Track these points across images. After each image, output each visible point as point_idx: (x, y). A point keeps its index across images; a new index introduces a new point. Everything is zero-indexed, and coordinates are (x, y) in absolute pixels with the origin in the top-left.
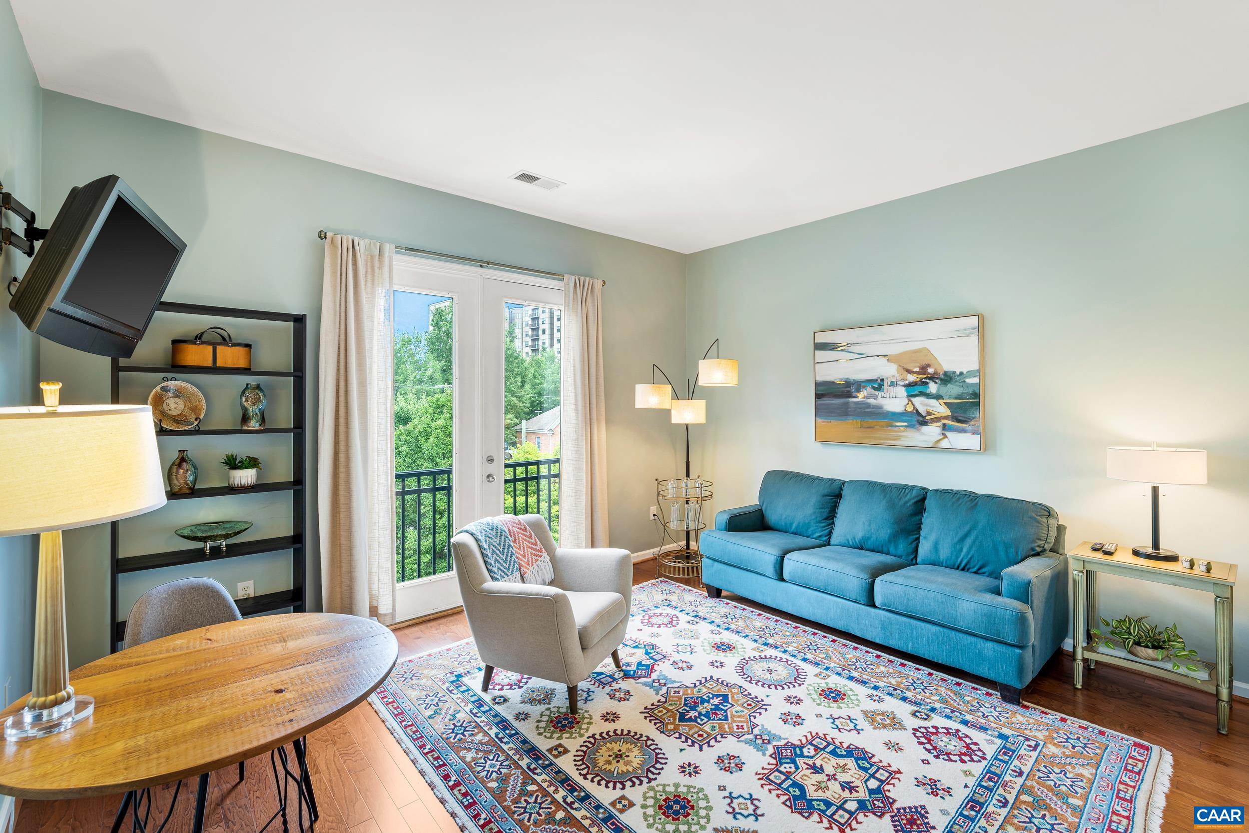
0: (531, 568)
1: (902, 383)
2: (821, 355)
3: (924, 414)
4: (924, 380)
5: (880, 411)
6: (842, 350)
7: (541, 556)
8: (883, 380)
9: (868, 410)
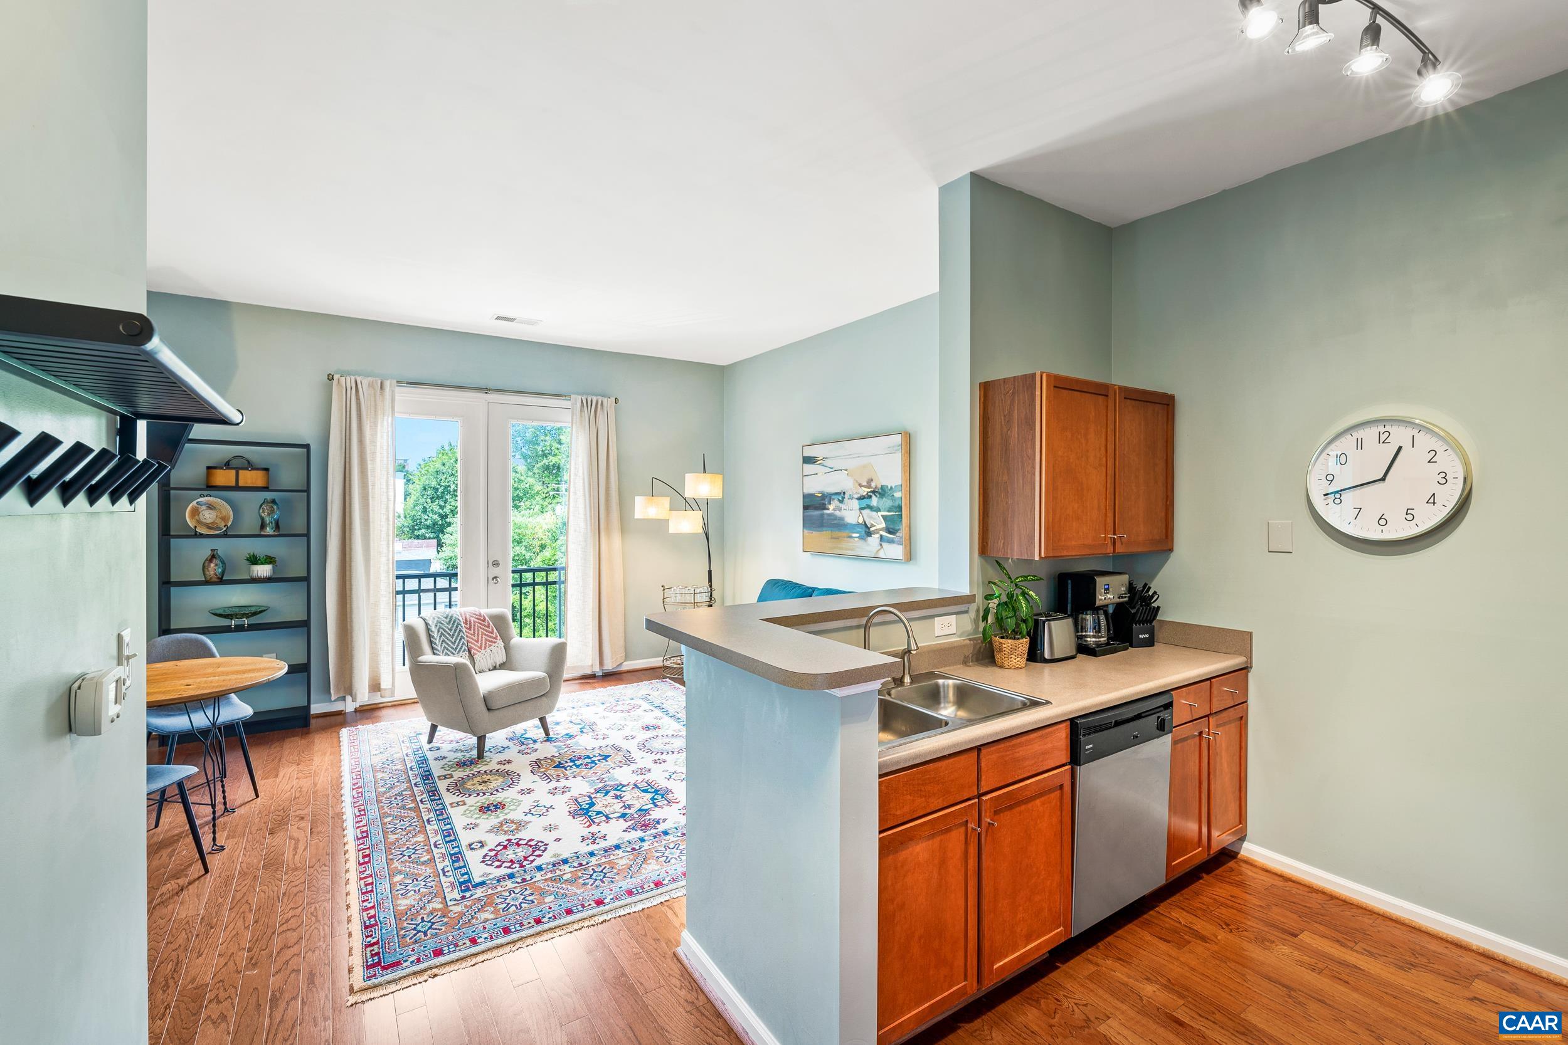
0: (483, 651)
1: (856, 496)
2: (809, 469)
3: (869, 526)
4: (869, 494)
5: (842, 522)
6: (819, 464)
7: (495, 643)
8: (844, 493)
9: (835, 522)
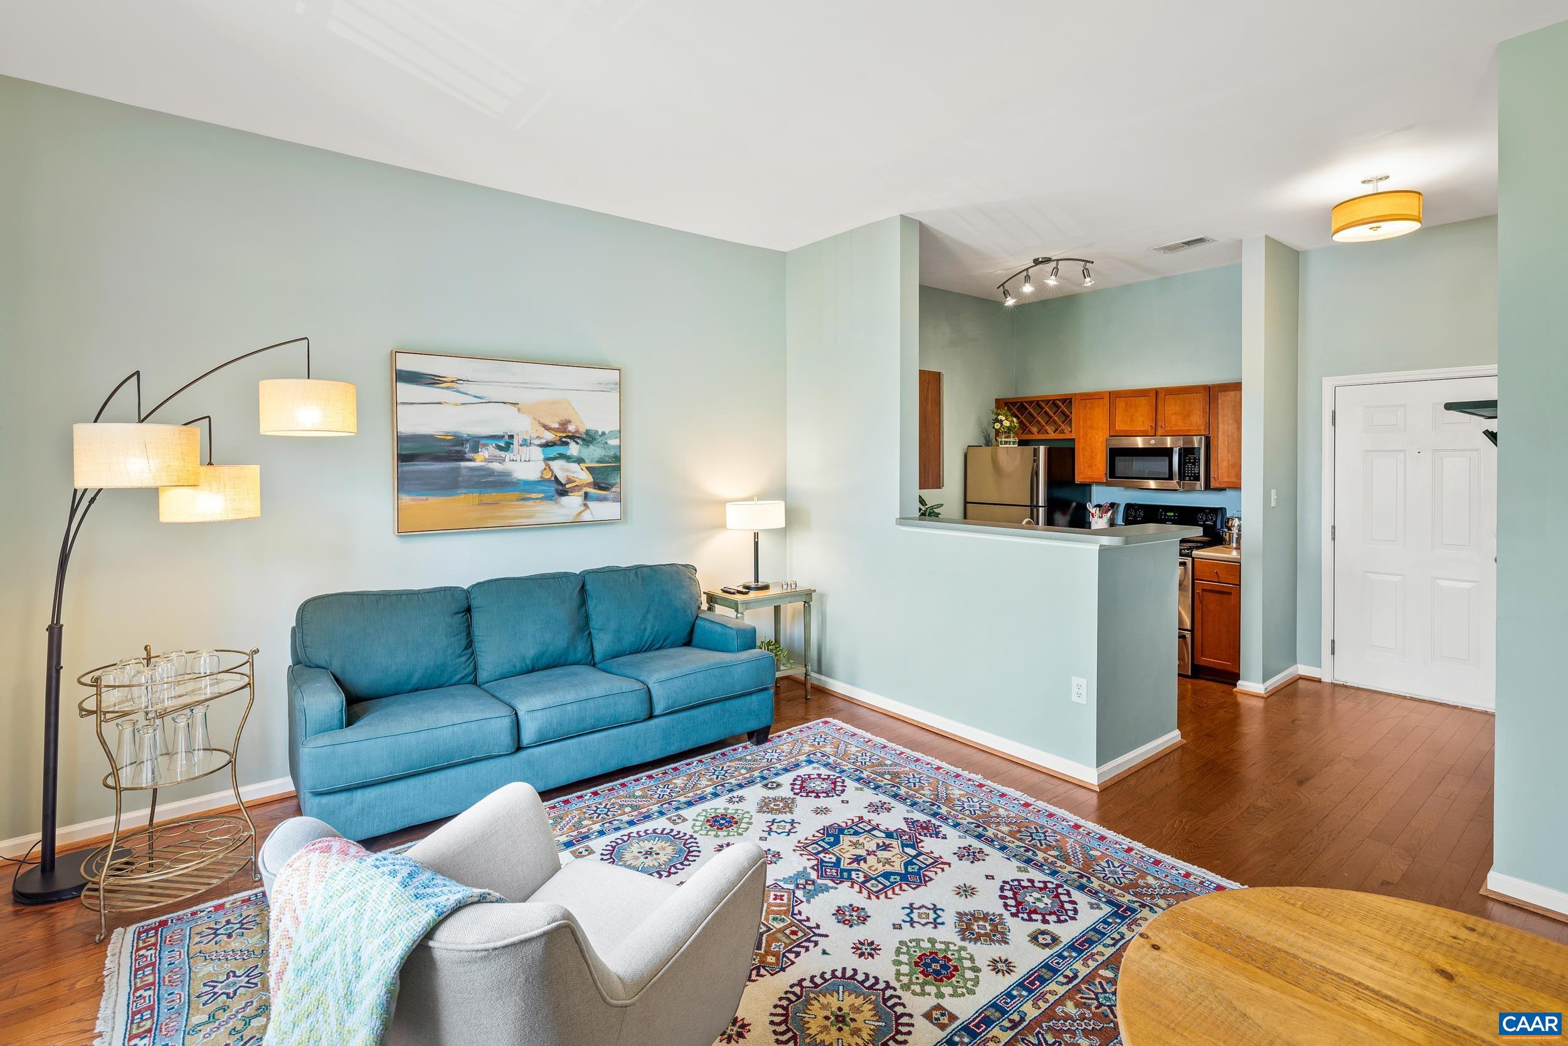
1: (538, 442)
2: (405, 391)
3: (564, 482)
4: (564, 439)
5: (508, 479)
6: (448, 388)
8: (511, 437)
9: (491, 479)
